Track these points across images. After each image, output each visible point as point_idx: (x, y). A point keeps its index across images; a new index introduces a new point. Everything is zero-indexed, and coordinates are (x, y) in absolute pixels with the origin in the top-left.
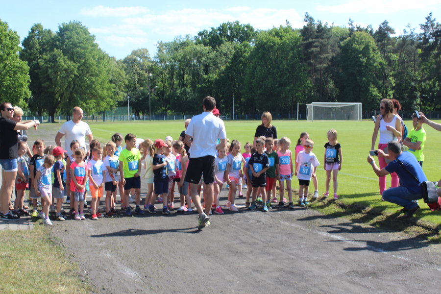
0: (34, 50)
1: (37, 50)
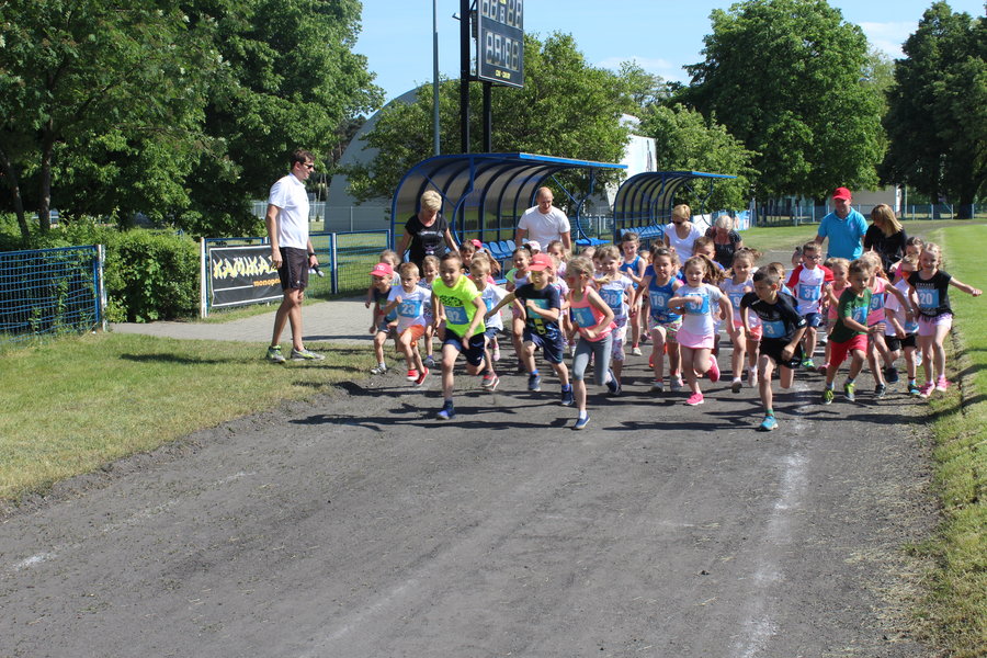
0: (927, 62)
1: (934, 60)
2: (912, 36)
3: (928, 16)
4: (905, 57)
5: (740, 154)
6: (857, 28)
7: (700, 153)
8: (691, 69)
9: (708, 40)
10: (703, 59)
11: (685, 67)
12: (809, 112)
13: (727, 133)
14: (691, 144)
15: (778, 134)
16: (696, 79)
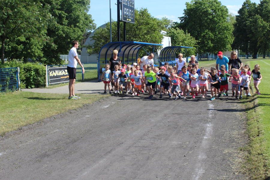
0: (244, 16)
1: (246, 15)
2: (240, 9)
3: (244, 4)
4: (239, 15)
5: (194, 41)
6: (225, 7)
7: (183, 41)
8: (180, 18)
9: (185, 10)
10: (183, 15)
11: (179, 18)
12: (213, 30)
13: (190, 36)
14: (180, 39)
15: (204, 36)
16: (182, 21)
